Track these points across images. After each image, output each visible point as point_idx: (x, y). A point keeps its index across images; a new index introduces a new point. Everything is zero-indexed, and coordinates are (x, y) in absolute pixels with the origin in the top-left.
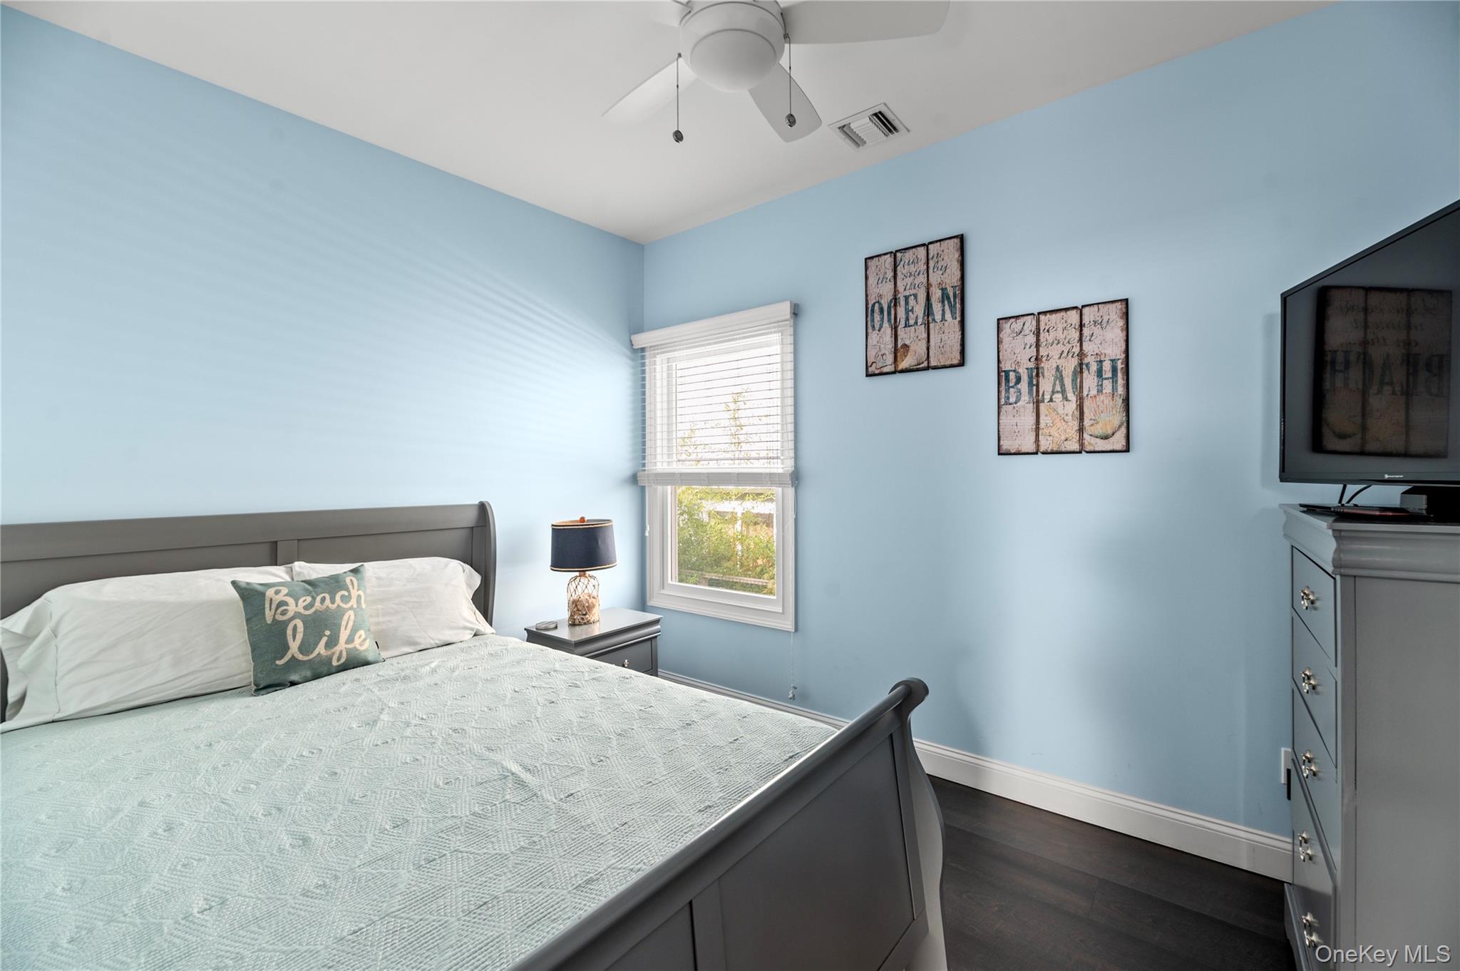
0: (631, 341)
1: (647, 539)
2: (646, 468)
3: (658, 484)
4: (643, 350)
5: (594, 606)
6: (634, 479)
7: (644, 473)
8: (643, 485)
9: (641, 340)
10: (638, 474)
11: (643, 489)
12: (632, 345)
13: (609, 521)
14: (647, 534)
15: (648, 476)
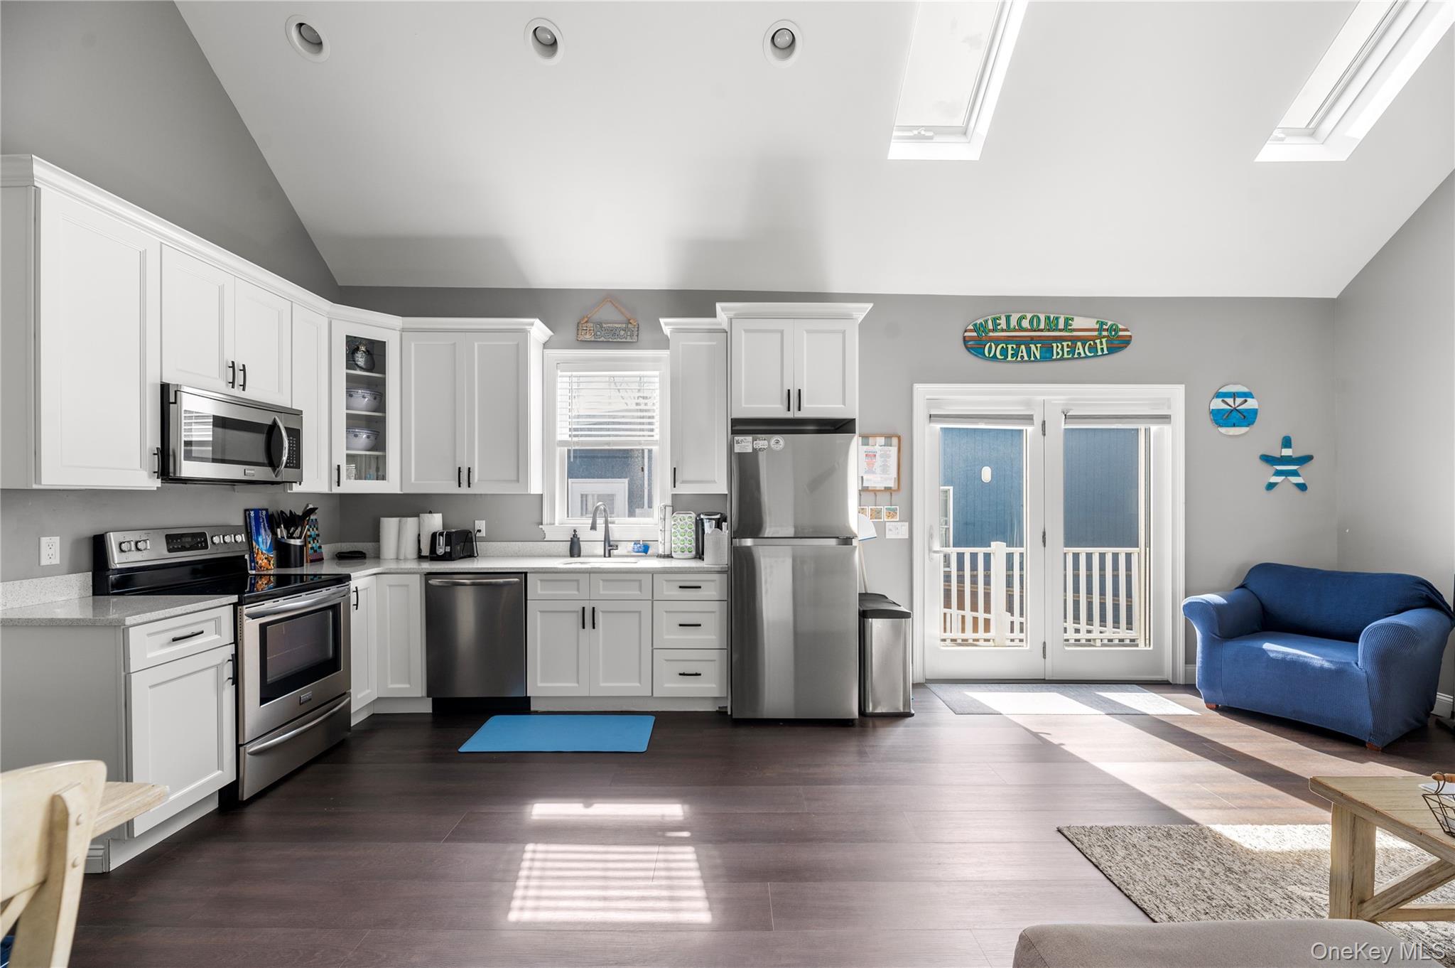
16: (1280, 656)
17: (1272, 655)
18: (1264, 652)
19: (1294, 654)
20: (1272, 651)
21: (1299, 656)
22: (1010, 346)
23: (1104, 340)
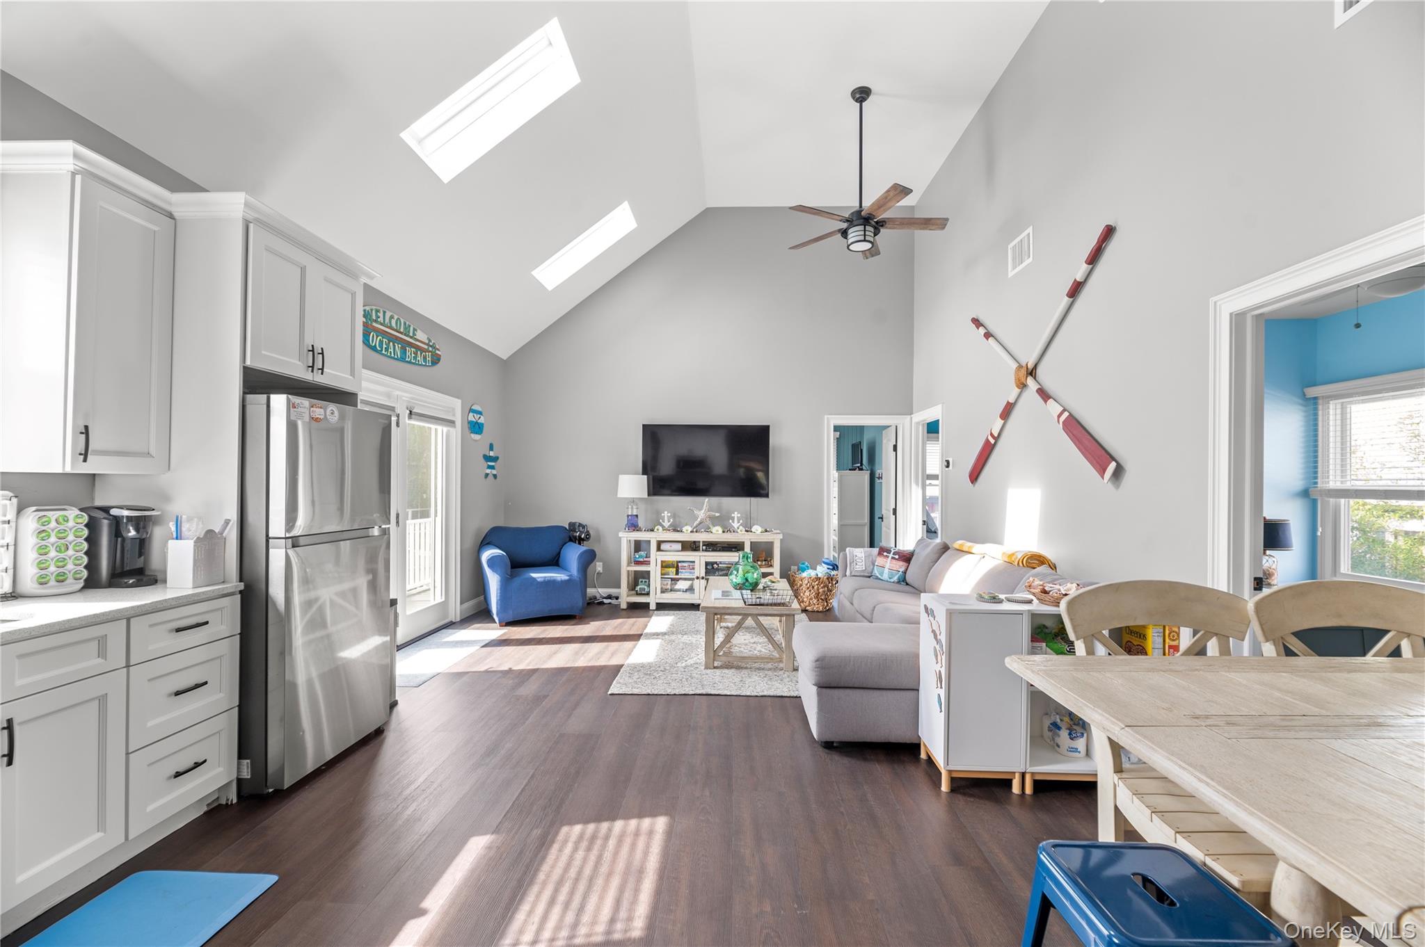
0: (1304, 393)
1: (1319, 539)
2: (1319, 486)
3: (1331, 497)
4: (1316, 398)
5: (1273, 574)
6: (1305, 493)
7: (1316, 489)
8: (1316, 498)
9: (1312, 392)
10: (1310, 490)
11: (1314, 502)
12: (1305, 395)
13: (1288, 520)
14: (1319, 534)
15: (1320, 491)
16: (542, 579)
17: (539, 580)
18: (534, 579)
19: (548, 577)
20: (538, 578)
21: (551, 577)
22: (384, 340)
23: (430, 354)
